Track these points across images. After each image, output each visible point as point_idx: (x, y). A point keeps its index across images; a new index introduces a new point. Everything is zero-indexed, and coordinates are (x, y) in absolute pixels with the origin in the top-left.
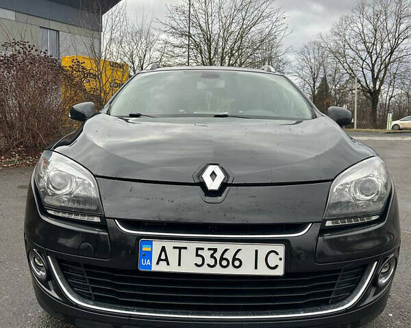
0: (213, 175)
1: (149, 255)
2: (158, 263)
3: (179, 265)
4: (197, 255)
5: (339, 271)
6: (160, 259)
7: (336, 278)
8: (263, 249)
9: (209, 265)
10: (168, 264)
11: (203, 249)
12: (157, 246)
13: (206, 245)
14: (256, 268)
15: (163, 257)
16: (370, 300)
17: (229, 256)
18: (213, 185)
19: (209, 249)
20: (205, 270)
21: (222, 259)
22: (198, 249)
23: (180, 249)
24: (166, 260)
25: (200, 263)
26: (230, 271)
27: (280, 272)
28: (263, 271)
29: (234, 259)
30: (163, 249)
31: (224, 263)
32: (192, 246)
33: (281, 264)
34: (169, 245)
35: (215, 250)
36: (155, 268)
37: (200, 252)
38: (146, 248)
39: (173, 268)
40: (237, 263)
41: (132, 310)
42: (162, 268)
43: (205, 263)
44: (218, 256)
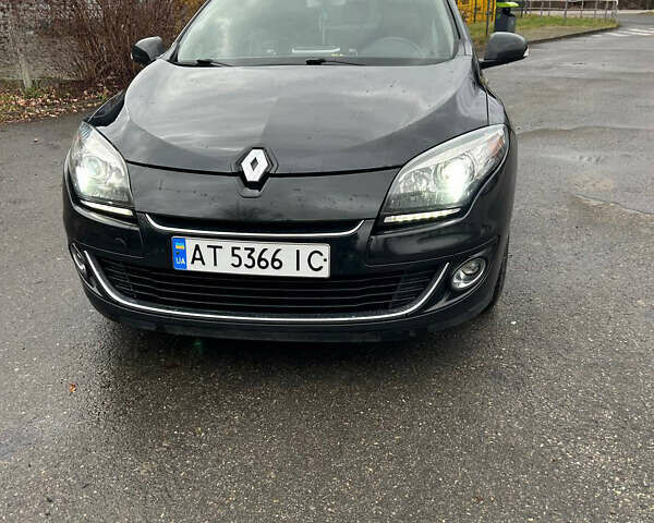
0: (254, 163)
1: (183, 254)
2: (193, 262)
3: (215, 264)
4: (234, 255)
5: (402, 272)
6: (194, 259)
7: (398, 280)
8: (306, 249)
9: (246, 265)
10: (204, 263)
11: (239, 248)
12: (190, 244)
13: (243, 245)
14: (298, 269)
15: (198, 256)
16: (442, 304)
17: (268, 256)
18: (253, 175)
19: (246, 249)
20: (242, 271)
21: (260, 259)
22: (233, 249)
23: (215, 247)
24: (201, 259)
25: (237, 264)
26: (270, 272)
27: (325, 273)
28: (305, 272)
29: (274, 260)
30: (197, 248)
31: (263, 264)
32: (227, 245)
33: (326, 266)
34: (203, 244)
35: (253, 250)
36: (190, 267)
37: (236, 252)
38: (179, 246)
39: (209, 268)
40: (277, 264)
41: (173, 310)
42: (197, 267)
43: (243, 263)
44: (256, 256)
